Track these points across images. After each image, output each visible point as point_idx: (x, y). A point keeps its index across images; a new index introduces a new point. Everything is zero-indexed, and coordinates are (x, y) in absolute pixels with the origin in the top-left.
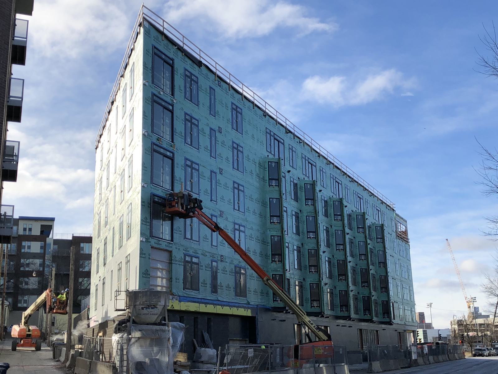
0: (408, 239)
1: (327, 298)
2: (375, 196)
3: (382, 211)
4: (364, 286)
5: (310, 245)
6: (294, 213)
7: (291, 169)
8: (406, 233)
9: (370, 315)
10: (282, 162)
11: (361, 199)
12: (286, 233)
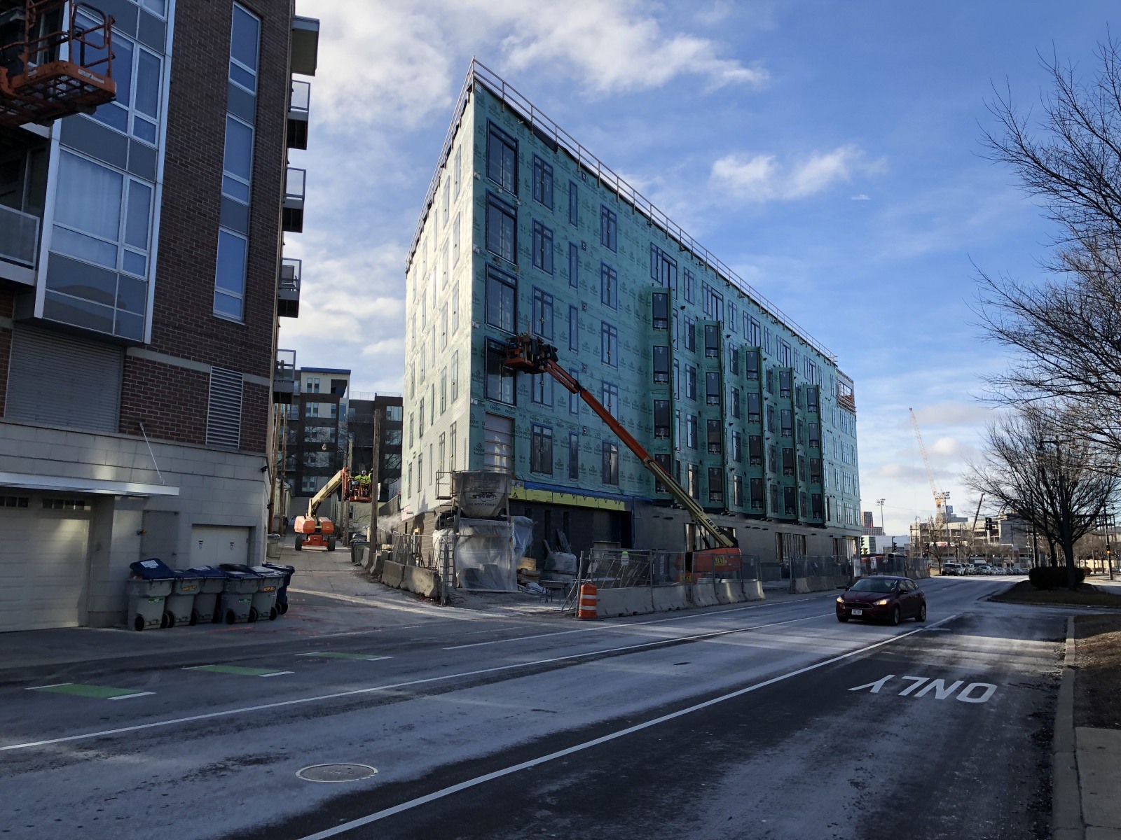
0: (854, 407)
1: (733, 488)
2: (809, 345)
3: (817, 367)
4: (787, 473)
5: (711, 414)
6: (688, 368)
7: (685, 304)
8: (851, 398)
9: (794, 513)
10: (673, 293)
12: (676, 396)
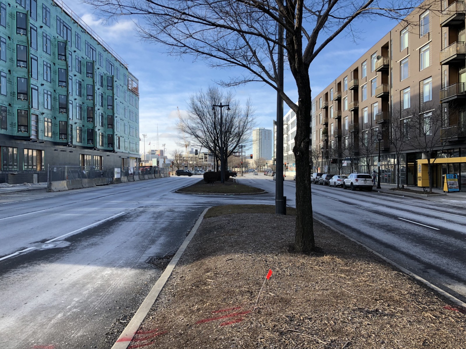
0: (138, 94)
2: (109, 53)
3: (115, 66)
4: (89, 121)
8: (137, 89)
9: (93, 143)
11: (94, 51)
